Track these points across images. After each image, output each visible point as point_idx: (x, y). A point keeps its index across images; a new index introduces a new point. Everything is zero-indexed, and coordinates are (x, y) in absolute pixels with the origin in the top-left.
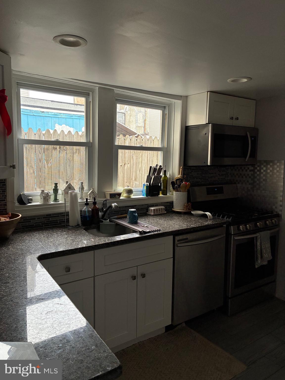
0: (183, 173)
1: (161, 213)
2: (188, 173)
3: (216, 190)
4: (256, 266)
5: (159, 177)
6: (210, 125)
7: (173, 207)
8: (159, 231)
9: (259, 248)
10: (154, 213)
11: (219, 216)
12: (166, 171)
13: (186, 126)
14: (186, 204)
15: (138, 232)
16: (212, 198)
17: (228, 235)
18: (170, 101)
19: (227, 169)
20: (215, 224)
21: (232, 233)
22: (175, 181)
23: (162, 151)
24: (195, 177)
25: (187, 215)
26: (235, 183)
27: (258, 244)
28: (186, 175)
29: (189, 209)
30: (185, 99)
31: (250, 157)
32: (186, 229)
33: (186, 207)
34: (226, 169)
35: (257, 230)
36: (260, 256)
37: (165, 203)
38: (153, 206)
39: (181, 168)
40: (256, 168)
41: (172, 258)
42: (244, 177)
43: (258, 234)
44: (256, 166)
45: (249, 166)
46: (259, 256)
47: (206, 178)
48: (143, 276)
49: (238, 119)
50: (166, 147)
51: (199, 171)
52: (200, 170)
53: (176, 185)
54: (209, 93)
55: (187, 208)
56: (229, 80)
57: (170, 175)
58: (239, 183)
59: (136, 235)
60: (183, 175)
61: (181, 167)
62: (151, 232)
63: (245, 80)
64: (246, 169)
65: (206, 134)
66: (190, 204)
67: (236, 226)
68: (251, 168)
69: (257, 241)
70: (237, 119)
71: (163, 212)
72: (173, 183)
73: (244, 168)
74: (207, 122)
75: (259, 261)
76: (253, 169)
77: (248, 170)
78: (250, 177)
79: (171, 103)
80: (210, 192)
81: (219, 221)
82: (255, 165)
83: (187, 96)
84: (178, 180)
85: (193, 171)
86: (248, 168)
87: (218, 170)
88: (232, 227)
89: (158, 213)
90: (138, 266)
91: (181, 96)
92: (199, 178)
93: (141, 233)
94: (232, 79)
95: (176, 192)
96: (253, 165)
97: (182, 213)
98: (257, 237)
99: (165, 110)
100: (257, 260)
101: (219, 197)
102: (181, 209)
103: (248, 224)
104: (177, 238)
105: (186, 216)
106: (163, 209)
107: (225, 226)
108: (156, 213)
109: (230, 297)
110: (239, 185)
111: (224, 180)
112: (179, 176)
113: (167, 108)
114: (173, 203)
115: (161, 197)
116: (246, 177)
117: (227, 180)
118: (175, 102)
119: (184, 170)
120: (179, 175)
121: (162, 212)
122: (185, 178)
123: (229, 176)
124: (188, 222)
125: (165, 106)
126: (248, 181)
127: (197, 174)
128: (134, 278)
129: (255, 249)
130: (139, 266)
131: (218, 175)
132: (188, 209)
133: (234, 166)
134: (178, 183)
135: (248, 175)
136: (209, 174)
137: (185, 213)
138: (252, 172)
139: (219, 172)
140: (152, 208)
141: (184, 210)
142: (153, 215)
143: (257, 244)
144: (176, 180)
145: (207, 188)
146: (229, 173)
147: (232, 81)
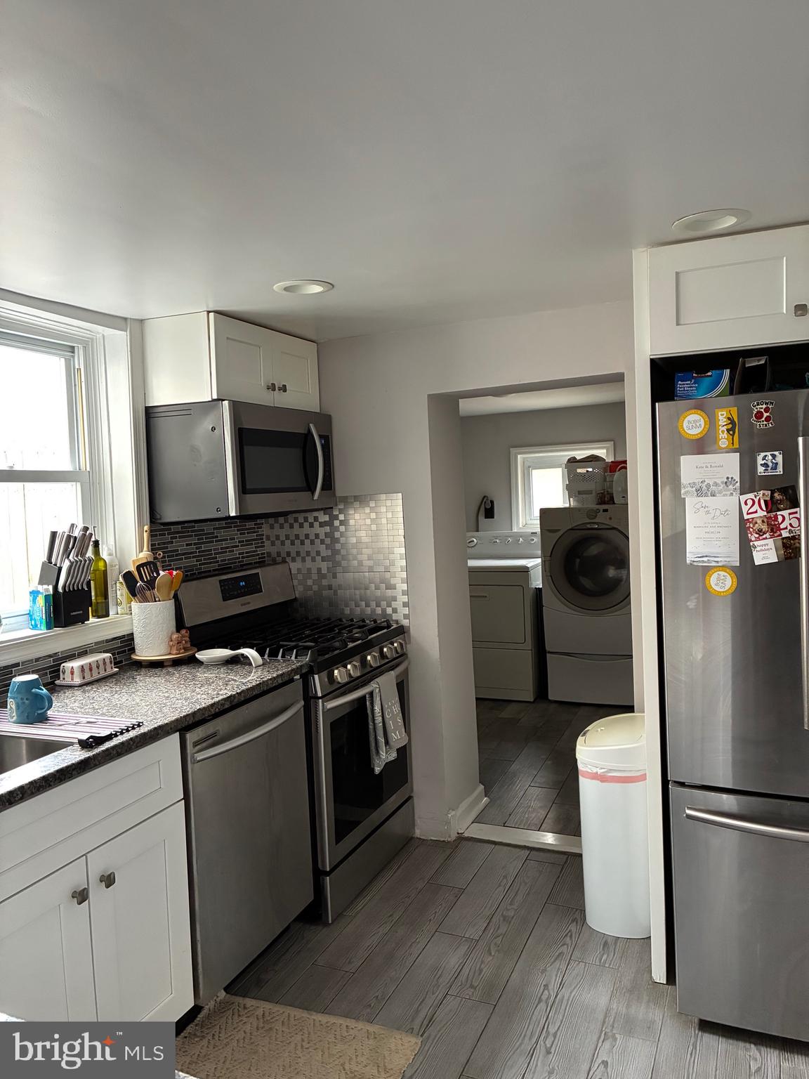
0: (152, 545)
1: (103, 674)
2: (164, 543)
3: (242, 584)
4: (377, 770)
5: (85, 561)
6: (226, 403)
7: (133, 650)
8: (139, 726)
9: (379, 719)
10: (84, 678)
11: (273, 654)
12: (100, 542)
13: (146, 407)
14: (175, 636)
15: (72, 744)
16: (236, 607)
17: (309, 699)
18: (88, 332)
19: (260, 524)
20: (278, 676)
21: (320, 694)
22: (132, 569)
23: (79, 484)
24: (184, 554)
25: (185, 667)
26: (284, 561)
27: (377, 708)
28: (159, 549)
29: (186, 649)
30: (137, 328)
31: (323, 489)
32: (212, 705)
33: (178, 643)
34: (255, 524)
35: (369, 675)
36: (383, 740)
37: (107, 641)
38: (71, 656)
39: (146, 531)
40: (336, 517)
41: (182, 800)
42: (307, 542)
43: (373, 686)
44: (336, 512)
45: (316, 514)
46: (381, 740)
47: (211, 554)
48: (109, 880)
49: (285, 391)
50: (88, 469)
51: (191, 536)
52: (192, 531)
53: (139, 584)
54: (212, 315)
55: (181, 647)
56: (277, 287)
57: (110, 555)
58: (294, 560)
59: (73, 756)
60: (152, 550)
61: (146, 528)
62: (116, 734)
63: (317, 289)
64: (310, 521)
65: (213, 429)
66: (187, 632)
67: (324, 674)
68: (324, 518)
69: (372, 704)
70: (284, 389)
71: (109, 672)
72: (128, 577)
73: (306, 519)
74: (215, 397)
75: (383, 754)
76: (328, 519)
77: (316, 524)
78: (322, 542)
79: (92, 339)
80: (230, 591)
81: (281, 667)
82: (332, 508)
83: (142, 320)
84: (142, 565)
85: (176, 537)
86: (316, 519)
87: (238, 530)
88: (316, 677)
89: (96, 676)
90: (88, 855)
91: (125, 319)
92: (194, 557)
93: (84, 744)
94: (288, 283)
95: (140, 602)
96: (327, 510)
97: (165, 664)
98: (371, 694)
99: (73, 357)
100: (378, 752)
101: (254, 602)
102: (161, 653)
103: (348, 661)
104: (191, 737)
105: (185, 670)
106: (108, 661)
107: (297, 677)
108: (88, 678)
109: (328, 870)
110: (294, 566)
111: (253, 556)
112: (142, 555)
113: (80, 353)
114: (133, 639)
115: (96, 627)
116: (312, 542)
117: (262, 554)
118: (105, 334)
119: (152, 536)
120: (141, 550)
121: (105, 671)
122: (162, 558)
123: (263, 542)
124: (202, 685)
125: (74, 347)
126: (318, 553)
127: (187, 545)
128: (81, 896)
129: (371, 723)
130: (88, 852)
131: (239, 542)
132: (184, 648)
133: (284, 514)
134: (146, 577)
135: (317, 536)
136: (216, 541)
137: (176, 663)
138: (327, 529)
139: (241, 534)
140: (76, 664)
141: (170, 654)
142: (81, 686)
143: (373, 710)
144: (138, 568)
145: (220, 581)
146: (263, 535)
147: (286, 289)
